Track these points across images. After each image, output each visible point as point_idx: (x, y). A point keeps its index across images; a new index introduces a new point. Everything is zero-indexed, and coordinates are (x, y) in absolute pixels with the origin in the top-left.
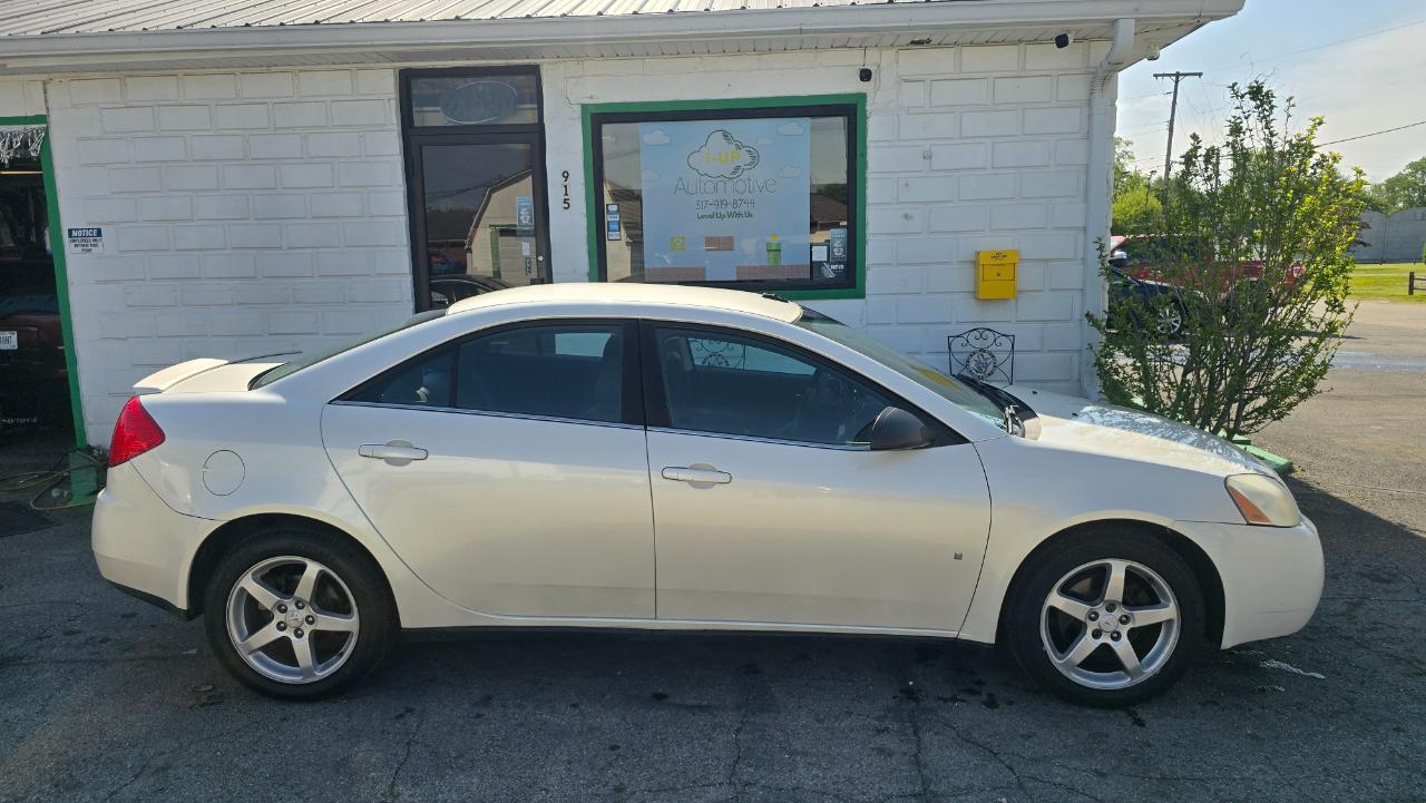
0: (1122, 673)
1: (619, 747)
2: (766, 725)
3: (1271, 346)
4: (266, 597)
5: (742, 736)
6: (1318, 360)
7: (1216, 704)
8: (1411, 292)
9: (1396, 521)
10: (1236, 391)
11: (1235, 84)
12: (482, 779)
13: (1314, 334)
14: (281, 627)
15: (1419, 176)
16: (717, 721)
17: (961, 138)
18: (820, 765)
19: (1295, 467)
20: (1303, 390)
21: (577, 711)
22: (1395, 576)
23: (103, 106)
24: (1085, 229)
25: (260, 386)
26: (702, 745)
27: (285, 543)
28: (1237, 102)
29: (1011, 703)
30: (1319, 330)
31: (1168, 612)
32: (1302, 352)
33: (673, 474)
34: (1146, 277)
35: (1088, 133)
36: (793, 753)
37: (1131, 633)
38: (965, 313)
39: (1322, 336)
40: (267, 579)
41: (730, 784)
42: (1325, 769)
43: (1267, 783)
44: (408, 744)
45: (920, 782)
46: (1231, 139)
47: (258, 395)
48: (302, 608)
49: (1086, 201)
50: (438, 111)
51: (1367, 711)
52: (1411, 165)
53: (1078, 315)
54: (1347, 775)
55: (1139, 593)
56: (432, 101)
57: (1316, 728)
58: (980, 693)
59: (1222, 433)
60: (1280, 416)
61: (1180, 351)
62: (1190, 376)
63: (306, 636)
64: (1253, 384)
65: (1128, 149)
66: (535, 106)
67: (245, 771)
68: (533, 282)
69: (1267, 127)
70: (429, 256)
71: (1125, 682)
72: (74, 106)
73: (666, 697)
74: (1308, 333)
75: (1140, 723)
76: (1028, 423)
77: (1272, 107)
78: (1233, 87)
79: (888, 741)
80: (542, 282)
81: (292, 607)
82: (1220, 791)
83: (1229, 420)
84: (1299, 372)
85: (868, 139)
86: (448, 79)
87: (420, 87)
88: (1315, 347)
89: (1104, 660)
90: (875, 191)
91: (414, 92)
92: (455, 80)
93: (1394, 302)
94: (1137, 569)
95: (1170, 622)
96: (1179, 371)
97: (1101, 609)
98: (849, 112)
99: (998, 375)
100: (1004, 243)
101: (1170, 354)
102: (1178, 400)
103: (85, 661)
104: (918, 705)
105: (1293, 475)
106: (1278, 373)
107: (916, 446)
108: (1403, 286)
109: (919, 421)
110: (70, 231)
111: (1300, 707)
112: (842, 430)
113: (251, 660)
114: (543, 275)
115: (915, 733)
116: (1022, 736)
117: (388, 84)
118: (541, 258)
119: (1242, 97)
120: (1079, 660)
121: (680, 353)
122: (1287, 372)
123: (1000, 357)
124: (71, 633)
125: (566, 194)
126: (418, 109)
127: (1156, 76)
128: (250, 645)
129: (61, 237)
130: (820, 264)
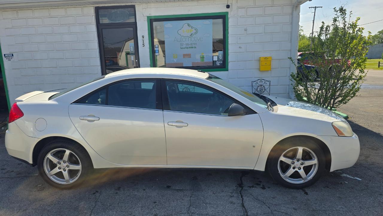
0: (301, 179)
1: (156, 202)
2: (199, 195)
3: (343, 83)
4: (55, 160)
5: (192, 198)
6: (356, 87)
7: (328, 187)
8: (379, 67)
9: (377, 132)
10: (333, 96)
11: (335, 8)
12: (116, 212)
13: (356, 79)
14: (59, 168)
15: (381, 35)
16: (185, 194)
17: (255, 24)
18: (214, 207)
19: (349, 117)
20: (352, 95)
21: (145, 191)
22: (378, 148)
23: (12, 19)
24: (290, 50)
25: (52, 99)
26: (180, 201)
27: (59, 145)
28: (336, 13)
29: (269, 188)
30: (357, 78)
31: (315, 161)
32: (352, 85)
33: (171, 124)
34: (308, 64)
35: (292, 22)
36: (206, 204)
37: (304, 168)
38: (257, 75)
39: (358, 80)
40: (55, 155)
41: (188, 213)
42: (360, 207)
43: (343, 211)
44: (96, 202)
45: (243, 212)
46: (333, 23)
47: (51, 102)
48: (65, 163)
49: (291, 42)
50: (107, 19)
51: (372, 189)
52: (379, 32)
53: (289, 74)
54: (367, 209)
55: (306, 156)
56: (105, 16)
57: (357, 194)
58: (260, 185)
59: (329, 108)
60: (346, 103)
61: (317, 85)
62: (320, 92)
63: (67, 171)
64: (338, 94)
65: (302, 28)
66: (134, 17)
67: (48, 211)
68: (135, 67)
69: (344, 20)
70: (105, 61)
71: (302, 182)
72: (4, 19)
73: (170, 187)
74: (354, 79)
75: (306, 193)
76: (274, 107)
77: (346, 14)
78: (334, 9)
79: (234, 200)
80: (137, 67)
81: (62, 163)
82: (330, 214)
83: (331, 104)
84: (351, 90)
85: (229, 25)
86: (109, 10)
87: (101, 12)
88: (356, 83)
89: (296, 175)
90: (231, 40)
91: (100, 13)
92: (111, 10)
93: (374, 70)
94: (305, 149)
95: (315, 164)
96: (317, 90)
97: (295, 161)
98: (223, 17)
99: (266, 92)
100: (267, 55)
101: (314, 85)
102: (316, 99)
103: (6, 178)
104: (242, 188)
105: (348, 119)
106: (345, 91)
107: (242, 115)
108: (377, 65)
109: (242, 107)
110: (5, 55)
111: (352, 188)
112: (221, 109)
113: (51, 178)
114: (137, 66)
115: (242, 197)
116: (272, 198)
117: (92, 11)
118: (137, 61)
119: (337, 11)
120: (289, 175)
121: (175, 88)
122: (348, 90)
123: (266, 87)
124: (3, 169)
125: (143, 42)
126: (101, 18)
127: (309, 8)
128: (51, 174)
129: (2, 56)
130: (216, 61)
